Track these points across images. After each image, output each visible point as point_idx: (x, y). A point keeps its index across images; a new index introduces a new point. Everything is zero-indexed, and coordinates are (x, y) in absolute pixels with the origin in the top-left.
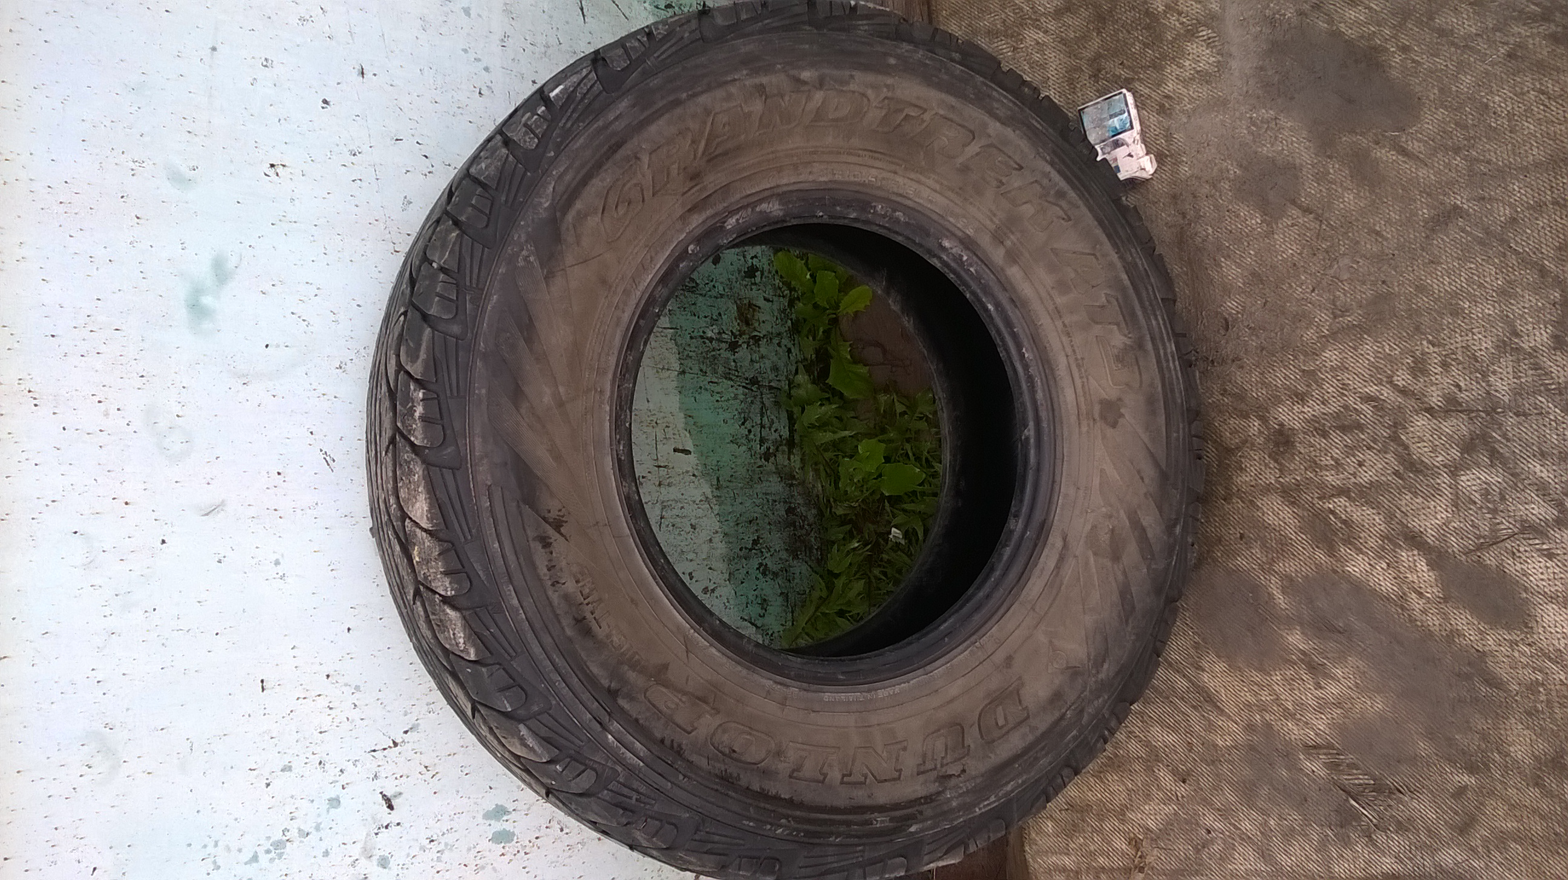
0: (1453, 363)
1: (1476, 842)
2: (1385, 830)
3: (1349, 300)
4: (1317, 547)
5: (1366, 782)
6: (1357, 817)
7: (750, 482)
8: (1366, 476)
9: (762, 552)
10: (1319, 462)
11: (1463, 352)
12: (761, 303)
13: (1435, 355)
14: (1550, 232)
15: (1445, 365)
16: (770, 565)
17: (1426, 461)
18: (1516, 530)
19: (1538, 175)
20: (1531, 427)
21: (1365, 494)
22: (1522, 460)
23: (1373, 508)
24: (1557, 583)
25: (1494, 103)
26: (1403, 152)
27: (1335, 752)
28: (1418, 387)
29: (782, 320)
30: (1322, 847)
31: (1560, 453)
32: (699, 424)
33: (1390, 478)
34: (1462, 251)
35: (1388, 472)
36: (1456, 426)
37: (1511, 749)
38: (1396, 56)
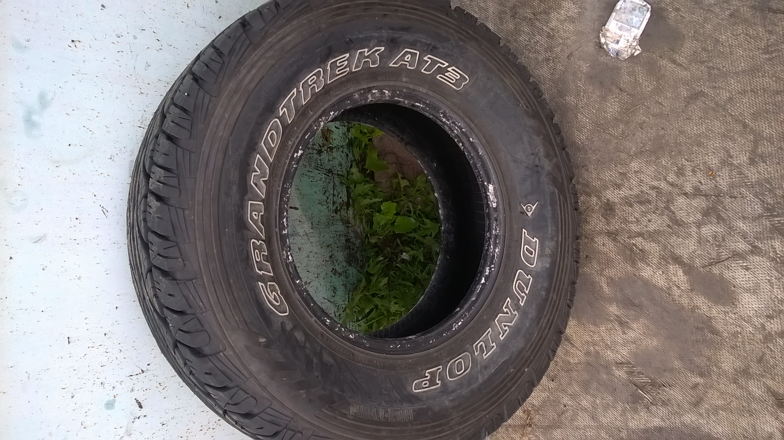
0: (698, 170)
1: (702, 411)
2: (656, 405)
3: (644, 137)
4: (626, 263)
5: (647, 381)
6: (642, 398)
7: (328, 225)
8: (652, 227)
9: (334, 262)
10: (628, 219)
11: (703, 165)
12: (333, 129)
13: (689, 166)
14: (749, 105)
15: (693, 171)
16: (337, 269)
17: (684, 220)
18: (730, 256)
19: (744, 77)
20: (738, 204)
21: (652, 236)
22: (733, 220)
23: (656, 243)
24: (750, 282)
25: (722, 39)
26: (674, 62)
27: (631, 366)
28: (679, 182)
29: (344, 138)
30: (624, 413)
31: (753, 217)
32: (303, 194)
33: (665, 228)
34: (703, 114)
35: (664, 225)
36: (700, 203)
37: (723, 365)
38: (672, 13)
